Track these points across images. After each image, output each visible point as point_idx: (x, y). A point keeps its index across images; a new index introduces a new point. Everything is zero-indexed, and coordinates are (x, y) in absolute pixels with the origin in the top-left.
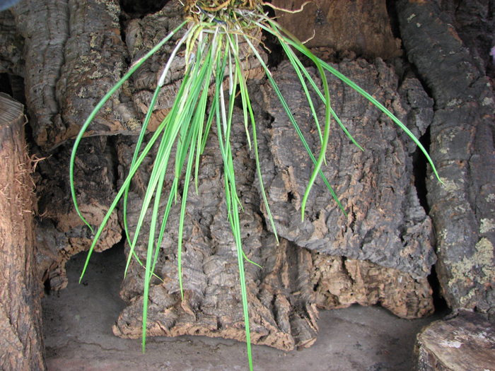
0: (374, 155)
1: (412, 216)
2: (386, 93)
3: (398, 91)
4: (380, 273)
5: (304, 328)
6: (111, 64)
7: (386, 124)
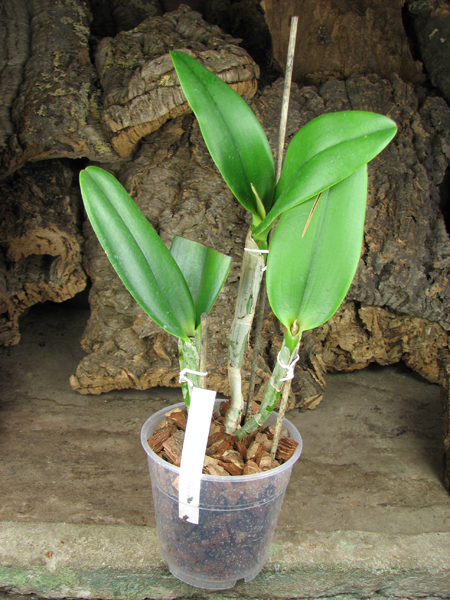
0: (390, 181)
1: (440, 253)
2: (403, 113)
3: (418, 111)
4: (403, 324)
5: (307, 382)
6: (77, 84)
7: (404, 146)
